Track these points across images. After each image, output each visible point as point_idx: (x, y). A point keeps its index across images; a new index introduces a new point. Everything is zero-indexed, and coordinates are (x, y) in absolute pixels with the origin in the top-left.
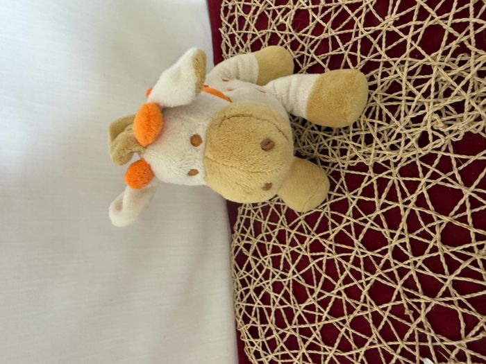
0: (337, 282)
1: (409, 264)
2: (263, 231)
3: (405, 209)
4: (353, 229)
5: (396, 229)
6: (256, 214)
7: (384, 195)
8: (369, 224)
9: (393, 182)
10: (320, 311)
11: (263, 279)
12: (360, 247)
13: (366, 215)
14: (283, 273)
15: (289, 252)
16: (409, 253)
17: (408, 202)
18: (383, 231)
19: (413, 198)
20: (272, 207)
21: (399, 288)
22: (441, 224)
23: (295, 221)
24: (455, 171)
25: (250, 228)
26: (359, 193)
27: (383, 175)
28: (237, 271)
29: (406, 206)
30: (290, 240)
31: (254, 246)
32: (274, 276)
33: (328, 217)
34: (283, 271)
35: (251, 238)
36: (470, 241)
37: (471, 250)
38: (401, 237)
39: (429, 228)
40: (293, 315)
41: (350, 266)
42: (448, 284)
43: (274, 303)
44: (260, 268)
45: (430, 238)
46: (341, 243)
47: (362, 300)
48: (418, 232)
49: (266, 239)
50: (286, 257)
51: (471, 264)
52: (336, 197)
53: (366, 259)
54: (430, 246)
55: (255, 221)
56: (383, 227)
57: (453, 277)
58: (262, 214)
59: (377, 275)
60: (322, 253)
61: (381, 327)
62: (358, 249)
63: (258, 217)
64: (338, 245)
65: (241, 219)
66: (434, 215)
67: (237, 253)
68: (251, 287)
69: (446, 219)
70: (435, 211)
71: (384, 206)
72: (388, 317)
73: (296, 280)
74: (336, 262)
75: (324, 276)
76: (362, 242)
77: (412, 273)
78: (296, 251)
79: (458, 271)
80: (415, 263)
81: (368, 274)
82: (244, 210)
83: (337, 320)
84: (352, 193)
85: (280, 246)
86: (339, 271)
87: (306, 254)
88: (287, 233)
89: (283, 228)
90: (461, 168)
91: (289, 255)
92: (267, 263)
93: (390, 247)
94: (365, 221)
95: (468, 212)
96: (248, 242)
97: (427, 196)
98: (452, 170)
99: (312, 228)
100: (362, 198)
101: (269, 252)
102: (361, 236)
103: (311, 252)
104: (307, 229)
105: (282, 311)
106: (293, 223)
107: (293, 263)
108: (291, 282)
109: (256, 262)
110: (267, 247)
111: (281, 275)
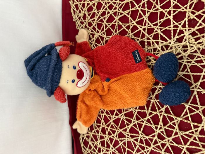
0: (133, 151)
1: (166, 141)
2: (94, 128)
3: (161, 115)
4: (137, 126)
5: (158, 124)
7: (150, 109)
8: (145, 123)
9: (153, 102)
11: (98, 152)
12: (142, 134)
13: (143, 118)
14: (107, 149)
15: (108, 138)
16: (165, 136)
17: (162, 112)
18: (152, 126)
19: (163, 109)
21: (163, 153)
22: (177, 122)
23: (109, 123)
26: (138, 108)
28: (85, 149)
29: (161, 113)
30: (108, 132)
31: (91, 136)
32: (103, 151)
33: (124, 120)
34: (107, 147)
35: (89, 132)
36: (191, 129)
37: (192, 133)
38: (161, 128)
39: (173, 123)
41: (139, 144)
42: (185, 150)
44: (96, 147)
45: (174, 128)
46: (133, 133)
48: (168, 125)
50: (108, 141)
51: (194, 139)
52: (126, 110)
53: (146, 140)
54: (174, 132)
56: (151, 124)
57: (186, 146)
59: (152, 147)
60: (124, 138)
62: (141, 136)
64: (132, 134)
66: (174, 117)
67: (84, 141)
69: (179, 119)
70: (174, 115)
71: (150, 114)
73: (114, 151)
74: (132, 142)
75: (127, 149)
76: (143, 132)
77: (168, 145)
78: (112, 137)
79: (188, 143)
80: (169, 140)
81: (148, 147)
84: (135, 108)
85: (104, 135)
86: (134, 146)
87: (116, 139)
88: (106, 129)
89: (103, 126)
91: (109, 140)
92: (98, 144)
93: (156, 134)
94: (143, 122)
95: (189, 115)
96: (88, 135)
97: (170, 108)
99: (118, 126)
100: (139, 110)
101: (99, 139)
102: (142, 129)
103: (119, 138)
104: (115, 126)
106: (108, 124)
107: (111, 144)
109: (93, 144)
110: (97, 136)
111: (106, 150)
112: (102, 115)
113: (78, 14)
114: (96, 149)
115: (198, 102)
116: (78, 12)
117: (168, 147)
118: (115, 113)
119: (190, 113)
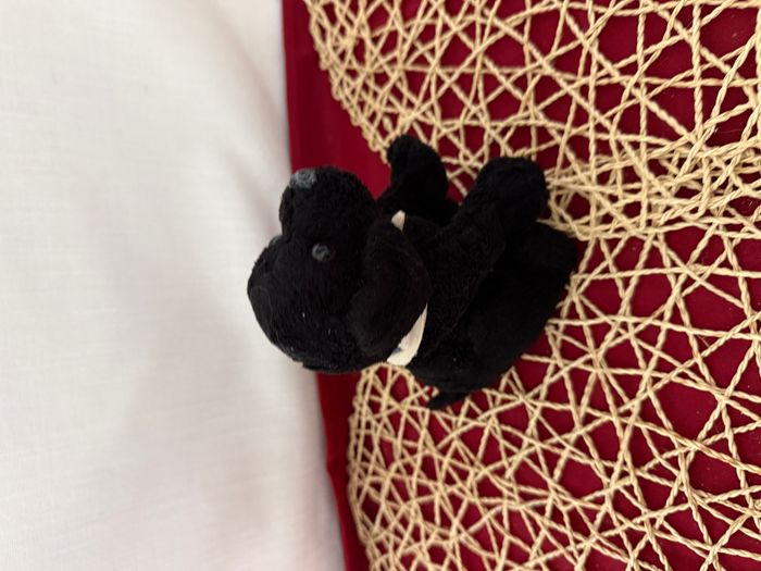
0: (531, 548)
1: (642, 524)
2: (396, 457)
3: (624, 426)
4: (542, 459)
5: (615, 459)
6: (380, 427)
7: (585, 400)
8: (567, 451)
9: (597, 375)
11: (412, 540)
12: (557, 491)
13: (560, 433)
14: (443, 531)
15: (445, 495)
16: (639, 504)
17: (628, 413)
18: (592, 463)
19: (634, 405)
20: (405, 415)
21: (631, 561)
22: (686, 454)
23: (446, 441)
24: (698, 359)
25: (374, 453)
26: (543, 395)
27: (579, 363)
28: (368, 528)
29: (623, 420)
30: (443, 474)
31: (387, 485)
32: (427, 537)
33: (496, 436)
34: (441, 527)
35: (381, 470)
36: (737, 487)
37: (741, 501)
38: (624, 474)
39: (668, 460)
41: (547, 523)
45: (672, 478)
46: (526, 485)
48: (650, 465)
50: (443, 504)
51: (745, 525)
52: (504, 402)
53: (573, 514)
54: (674, 493)
55: (381, 439)
56: (590, 457)
57: (718, 548)
58: (390, 426)
59: (594, 540)
60: (498, 500)
62: (555, 496)
63: (385, 431)
64: (523, 488)
65: (358, 436)
66: (674, 438)
67: (362, 498)
69: (693, 446)
70: (675, 431)
71: (588, 419)
73: (465, 542)
74: (524, 515)
75: (508, 538)
76: (562, 482)
77: (649, 537)
78: (457, 492)
79: (725, 539)
80: (653, 521)
81: (579, 537)
84: (531, 394)
85: (431, 484)
86: (531, 529)
87: (473, 500)
88: (436, 462)
89: (427, 452)
90: (706, 353)
91: (447, 500)
92: (413, 513)
93: (607, 493)
94: (560, 446)
95: (728, 434)
96: (375, 479)
97: (656, 403)
98: (691, 357)
99: (476, 455)
100: (548, 405)
101: (412, 493)
102: (558, 473)
103: (481, 495)
104: (467, 455)
106: (443, 443)
107: (456, 514)
108: (457, 547)
109: (395, 512)
110: (408, 487)
111: (440, 534)
113: (337, 40)
114: (406, 528)
116: (336, 31)
117: (648, 544)
118: (464, 410)
119: (734, 425)
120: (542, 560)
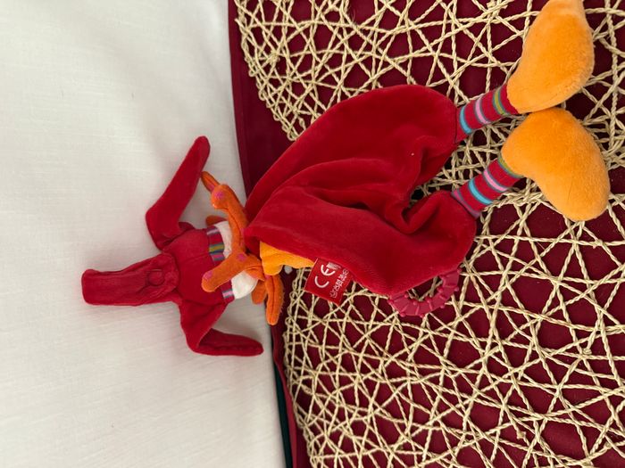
0: (430, 410)
1: (509, 378)
2: (322, 359)
3: (491, 311)
4: (434, 343)
5: (487, 336)
6: (307, 338)
7: (462, 296)
8: (452, 334)
9: (470, 278)
10: (417, 449)
11: (338, 421)
12: (447, 365)
13: (446, 323)
14: (361, 409)
15: (362, 381)
16: (506, 364)
17: (493, 302)
18: (470, 341)
19: (497, 296)
20: (327, 326)
21: (503, 407)
22: (535, 325)
23: (360, 341)
24: (538, 259)
25: (304, 358)
28: (303, 417)
29: (491, 307)
30: (359, 366)
31: (316, 380)
32: (350, 416)
33: (399, 332)
34: (360, 406)
35: (310, 371)
36: (571, 341)
37: (574, 350)
38: (494, 345)
39: (523, 330)
40: (387, 460)
41: (441, 389)
42: (557, 395)
43: (359, 449)
44: (331, 407)
45: (527, 342)
46: (423, 364)
47: (465, 428)
48: (512, 336)
49: (328, 368)
50: (360, 388)
51: (578, 367)
53: (459, 379)
54: (529, 352)
55: (308, 347)
56: (469, 337)
57: (561, 386)
58: (315, 337)
59: (476, 396)
60: (403, 378)
61: (493, 457)
62: (446, 369)
63: (312, 341)
64: (421, 366)
65: (290, 347)
66: (526, 314)
67: (297, 393)
68: (326, 434)
69: (539, 318)
70: (526, 309)
71: (465, 310)
72: (500, 444)
73: (380, 415)
74: (423, 387)
75: (413, 405)
76: (449, 358)
77: (515, 387)
78: (371, 378)
79: (566, 378)
80: (516, 375)
81: (465, 396)
82: (291, 336)
83: (441, 457)
85: (350, 375)
86: (429, 397)
87: (383, 382)
88: (354, 358)
89: (346, 352)
90: (543, 254)
91: (364, 385)
92: (338, 400)
93: (483, 360)
94: (447, 331)
95: (562, 307)
96: (307, 377)
97: (512, 292)
98: (534, 258)
99: (384, 348)
101: (336, 385)
102: (446, 351)
103: (390, 378)
104: (377, 349)
105: (372, 457)
106: (357, 343)
107: (371, 395)
108: (374, 419)
109: (323, 401)
110: (332, 379)
111: (360, 413)
112: (341, 323)
113: (262, 55)
114: (333, 412)
115: (584, 271)
116: (262, 49)
117: (515, 391)
118: (373, 316)
119: (565, 300)
120: (438, 418)
